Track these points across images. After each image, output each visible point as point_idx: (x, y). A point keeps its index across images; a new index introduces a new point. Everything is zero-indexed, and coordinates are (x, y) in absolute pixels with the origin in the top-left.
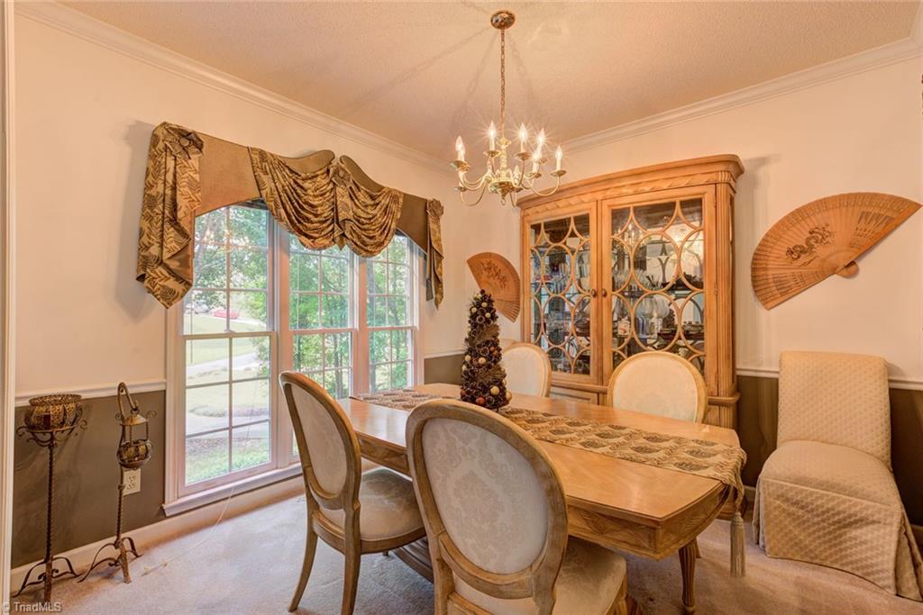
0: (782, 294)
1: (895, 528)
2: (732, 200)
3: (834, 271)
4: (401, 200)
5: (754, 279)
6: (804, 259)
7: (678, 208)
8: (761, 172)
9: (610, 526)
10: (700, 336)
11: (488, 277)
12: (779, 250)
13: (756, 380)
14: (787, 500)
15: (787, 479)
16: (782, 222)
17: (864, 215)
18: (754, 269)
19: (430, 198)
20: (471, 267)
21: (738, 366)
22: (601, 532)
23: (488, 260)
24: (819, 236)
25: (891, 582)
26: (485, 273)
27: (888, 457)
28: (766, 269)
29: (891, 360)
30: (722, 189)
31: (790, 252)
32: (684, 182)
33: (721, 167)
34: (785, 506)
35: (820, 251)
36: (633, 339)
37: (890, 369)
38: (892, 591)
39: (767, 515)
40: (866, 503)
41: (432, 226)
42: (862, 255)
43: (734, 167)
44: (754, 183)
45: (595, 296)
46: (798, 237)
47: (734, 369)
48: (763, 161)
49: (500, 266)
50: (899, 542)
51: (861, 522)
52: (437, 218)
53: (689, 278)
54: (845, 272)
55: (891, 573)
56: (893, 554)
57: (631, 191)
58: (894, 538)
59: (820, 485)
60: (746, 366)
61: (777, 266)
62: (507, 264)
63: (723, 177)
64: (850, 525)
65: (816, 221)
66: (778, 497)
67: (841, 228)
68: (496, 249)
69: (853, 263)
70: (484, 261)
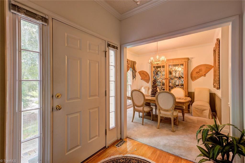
0: (195, 79)
1: (209, 110)
2: (188, 64)
3: (202, 76)
4: (131, 62)
5: (191, 77)
6: (198, 74)
7: (180, 65)
8: (192, 60)
9: (179, 104)
10: (183, 86)
11: (143, 75)
12: (195, 72)
13: (191, 92)
14: (196, 108)
15: (196, 105)
16: (195, 68)
17: (207, 67)
18: (191, 75)
19: (134, 61)
20: (139, 73)
21: (189, 90)
22: (178, 105)
23: (143, 72)
24: (200, 70)
25: (208, 117)
26: (142, 74)
27: (209, 102)
28: (193, 75)
29: (210, 89)
30: (187, 63)
31: (196, 73)
32: (181, 61)
33: (186, 59)
34: (195, 109)
35: (201, 73)
36: (172, 86)
37: (210, 90)
38: (208, 118)
39: (193, 111)
40: (206, 107)
41: (135, 66)
42: (206, 74)
43: (188, 59)
44: (191, 61)
45: (166, 79)
46: (198, 70)
47: (188, 91)
48: (192, 58)
49: (145, 73)
50: (209, 112)
51: (205, 110)
52: (135, 64)
53: (181, 76)
54: (204, 76)
55: (208, 116)
56: (208, 113)
57: (172, 62)
58: (209, 111)
59: (200, 106)
60: (190, 90)
61: (194, 75)
62: (147, 73)
63: (187, 61)
64: (204, 110)
65: (200, 68)
66: (194, 108)
67: (204, 69)
68: (145, 70)
69: (205, 75)
70: (142, 72)
